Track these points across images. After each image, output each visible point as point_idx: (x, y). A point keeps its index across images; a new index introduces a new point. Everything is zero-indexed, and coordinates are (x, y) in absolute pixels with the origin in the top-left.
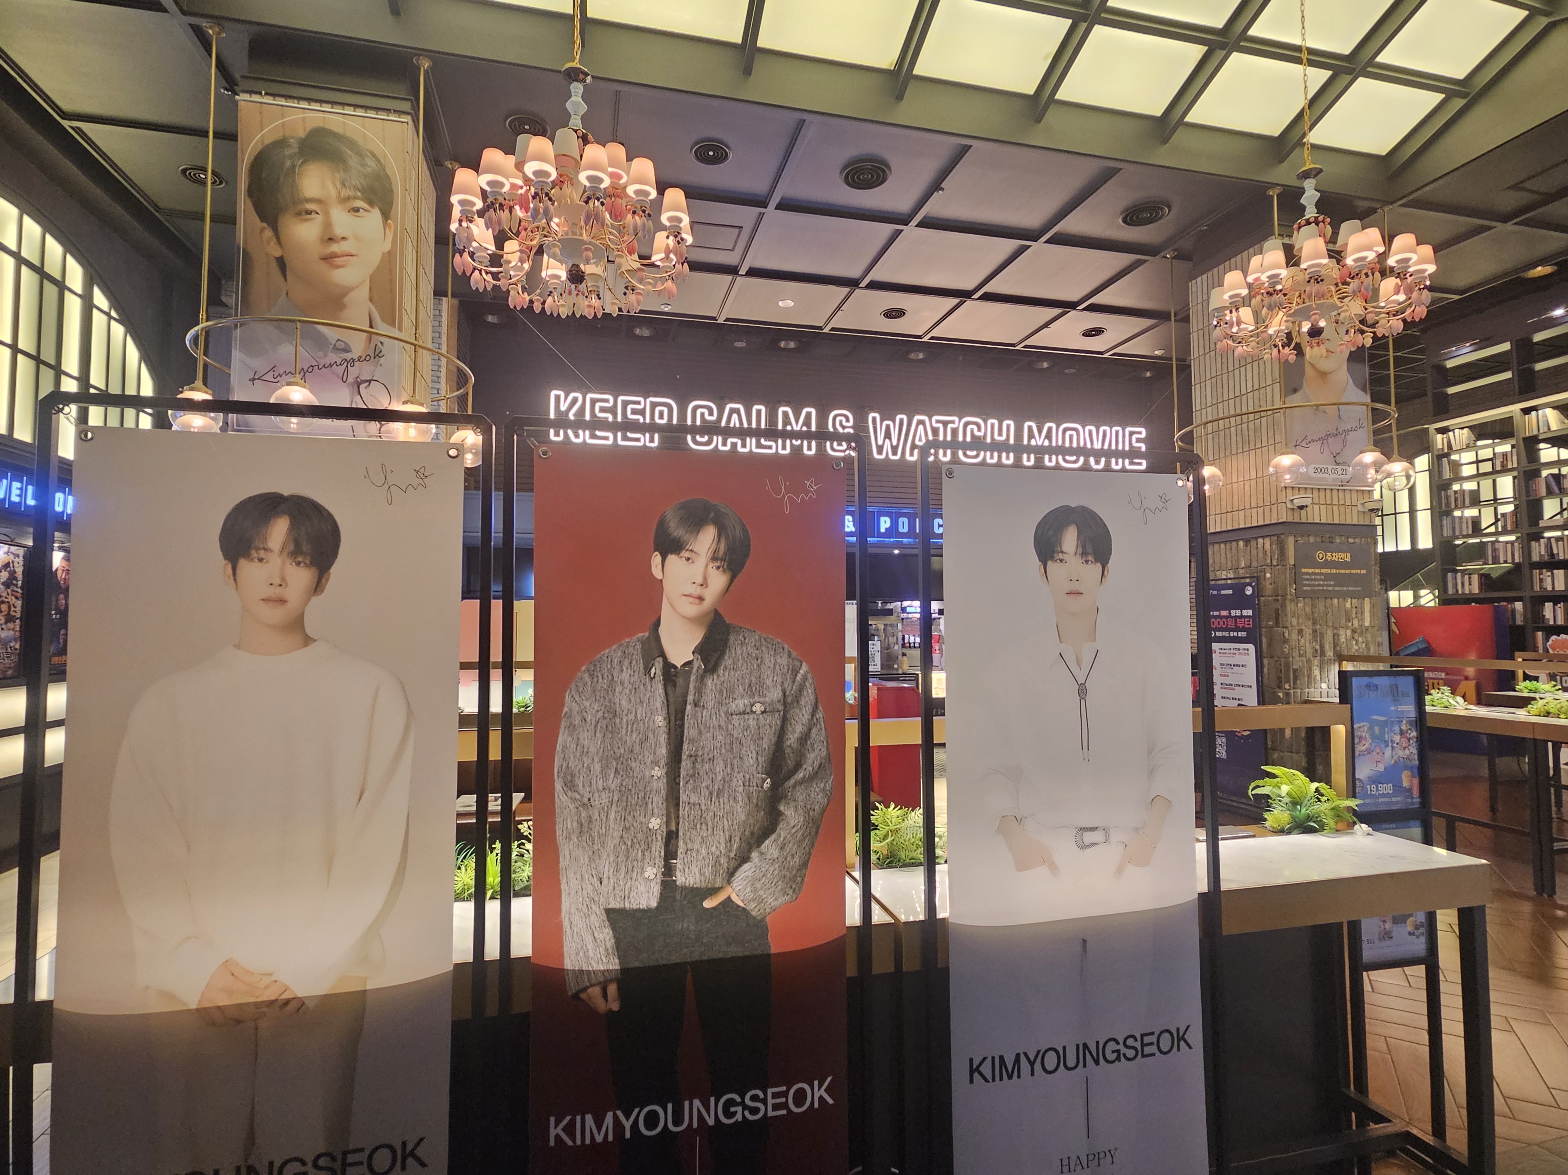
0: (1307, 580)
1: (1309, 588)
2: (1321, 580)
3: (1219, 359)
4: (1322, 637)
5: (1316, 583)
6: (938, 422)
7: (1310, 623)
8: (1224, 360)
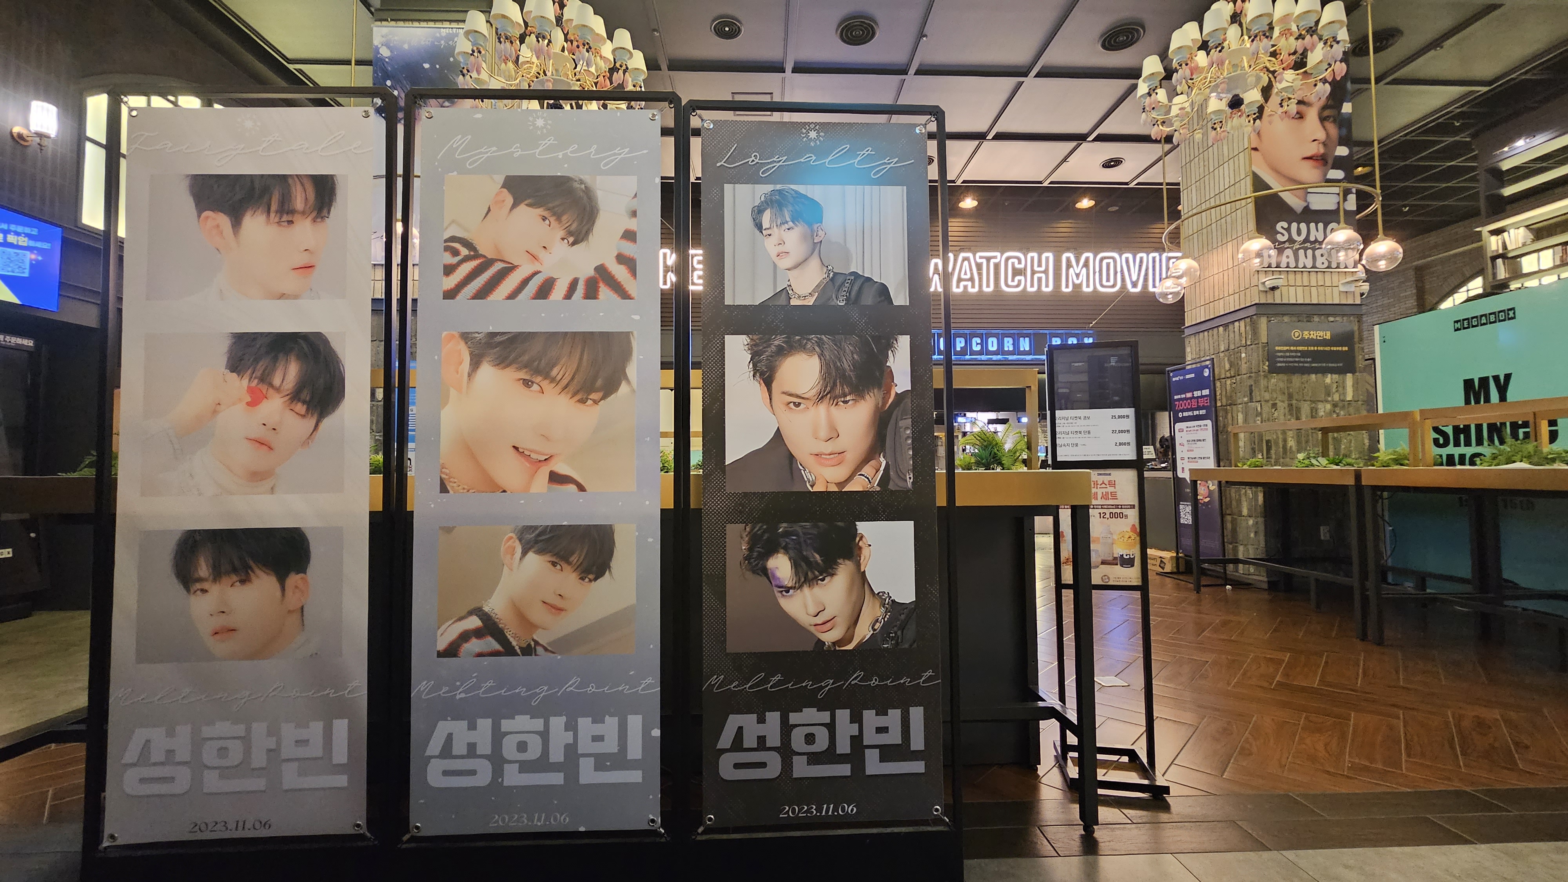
0: (1281, 357)
1: (1283, 365)
2: (1296, 357)
3: (1202, 164)
4: (1298, 410)
5: (1291, 359)
6: (981, 257)
7: (1285, 397)
8: (1206, 163)
